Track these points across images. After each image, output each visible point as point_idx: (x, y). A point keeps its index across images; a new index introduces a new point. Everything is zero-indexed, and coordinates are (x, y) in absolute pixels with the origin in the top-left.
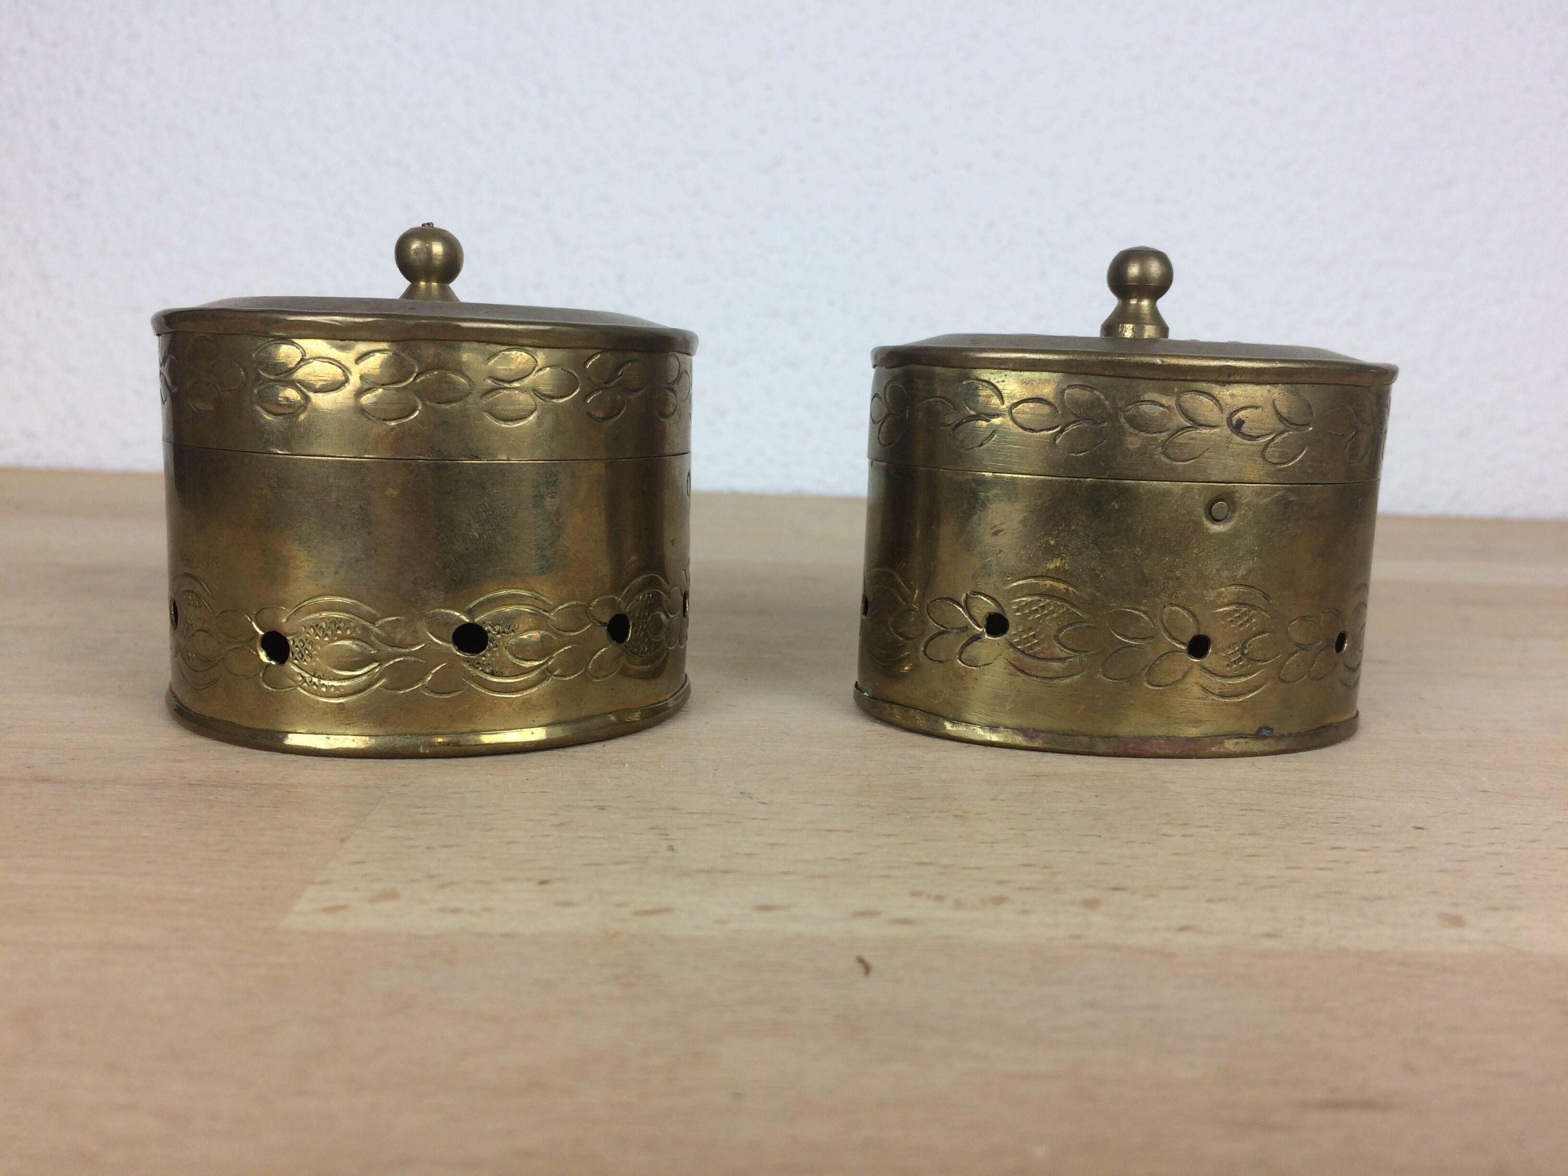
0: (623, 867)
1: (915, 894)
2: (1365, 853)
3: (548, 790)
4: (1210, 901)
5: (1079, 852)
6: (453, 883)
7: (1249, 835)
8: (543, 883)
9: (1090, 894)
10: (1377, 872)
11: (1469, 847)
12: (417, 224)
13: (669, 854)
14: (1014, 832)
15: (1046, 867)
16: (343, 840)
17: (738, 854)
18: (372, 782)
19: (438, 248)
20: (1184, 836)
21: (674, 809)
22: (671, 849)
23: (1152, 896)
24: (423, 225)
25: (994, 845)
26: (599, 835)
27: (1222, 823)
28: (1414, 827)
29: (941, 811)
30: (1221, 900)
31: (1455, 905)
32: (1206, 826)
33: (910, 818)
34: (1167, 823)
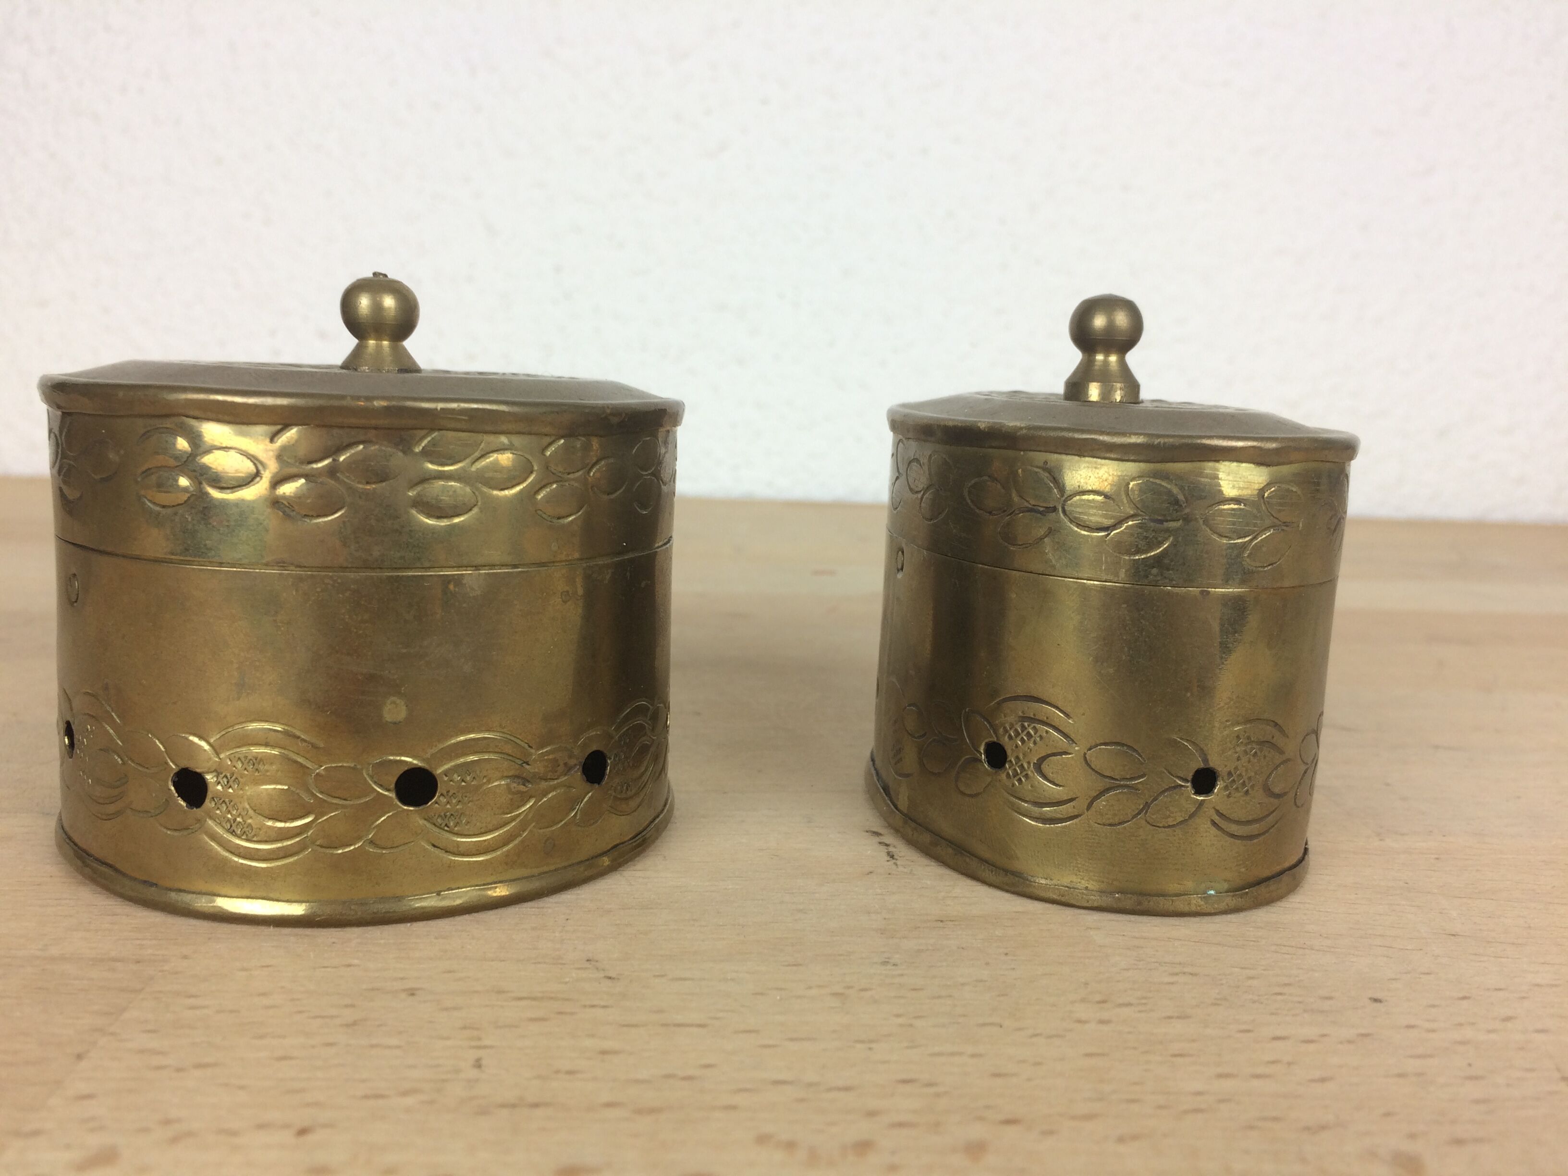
0: (410, 1101)
1: (762, 1139)
2: (1312, 1047)
3: (356, 962)
4: (1121, 1140)
5: (973, 1056)
6: (190, 1134)
7: (1178, 1017)
8: (303, 1132)
9: (976, 1132)
10: (1323, 1080)
11: (1433, 1031)
13: (473, 1073)
14: (900, 1020)
15: (930, 1085)
16: (79, 1057)
17: (558, 1072)
18: (150, 951)
20: (1102, 1022)
21: (500, 992)
22: (478, 1064)
23: (1050, 1133)
25: (873, 1045)
26: (394, 1041)
27: (1146, 998)
28: (1370, 999)
29: (819, 987)
30: (1135, 1137)
31: (1412, 1136)
32: (1129, 1005)
33: (781, 999)
34: (1083, 1000)
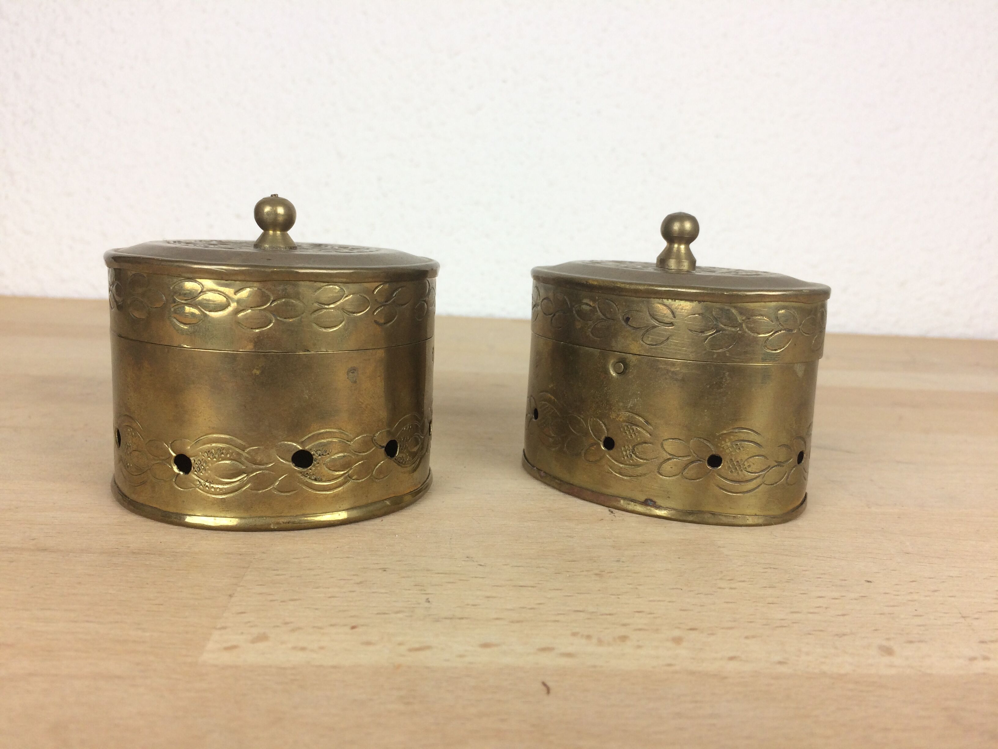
0: (400, 615)
1: (574, 634)
2: (837, 601)
3: (351, 556)
4: (747, 638)
5: (670, 602)
6: (299, 628)
7: (769, 587)
8: (353, 628)
9: (677, 633)
10: (843, 615)
11: (898, 595)
12: (268, 195)
13: (427, 605)
14: (631, 586)
15: (651, 613)
16: (231, 596)
17: (468, 605)
18: (244, 550)
19: (281, 210)
20: (731, 588)
21: (428, 570)
22: (428, 601)
23: (712, 634)
24: (272, 196)
25: (620, 597)
26: (383, 591)
27: (753, 578)
28: (866, 581)
29: (587, 571)
30: (753, 637)
31: (888, 639)
32: (744, 581)
33: (569, 576)
34: (721, 579)
